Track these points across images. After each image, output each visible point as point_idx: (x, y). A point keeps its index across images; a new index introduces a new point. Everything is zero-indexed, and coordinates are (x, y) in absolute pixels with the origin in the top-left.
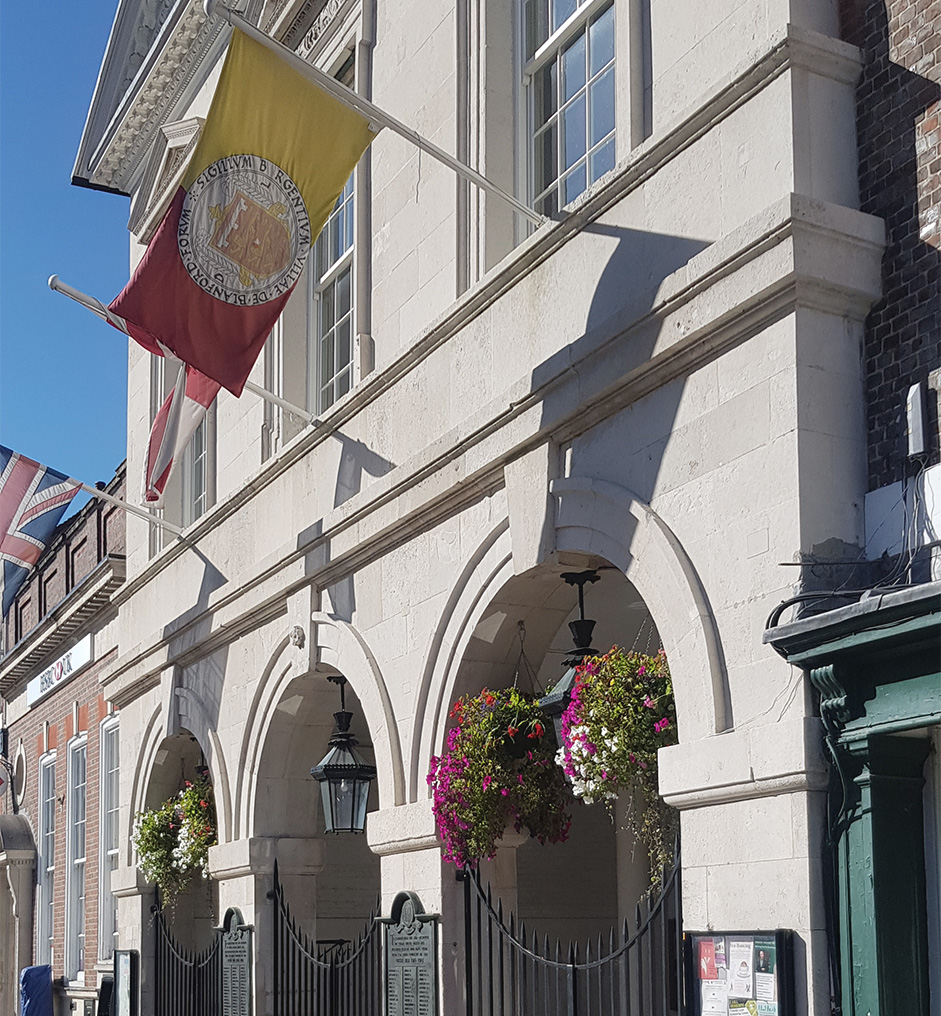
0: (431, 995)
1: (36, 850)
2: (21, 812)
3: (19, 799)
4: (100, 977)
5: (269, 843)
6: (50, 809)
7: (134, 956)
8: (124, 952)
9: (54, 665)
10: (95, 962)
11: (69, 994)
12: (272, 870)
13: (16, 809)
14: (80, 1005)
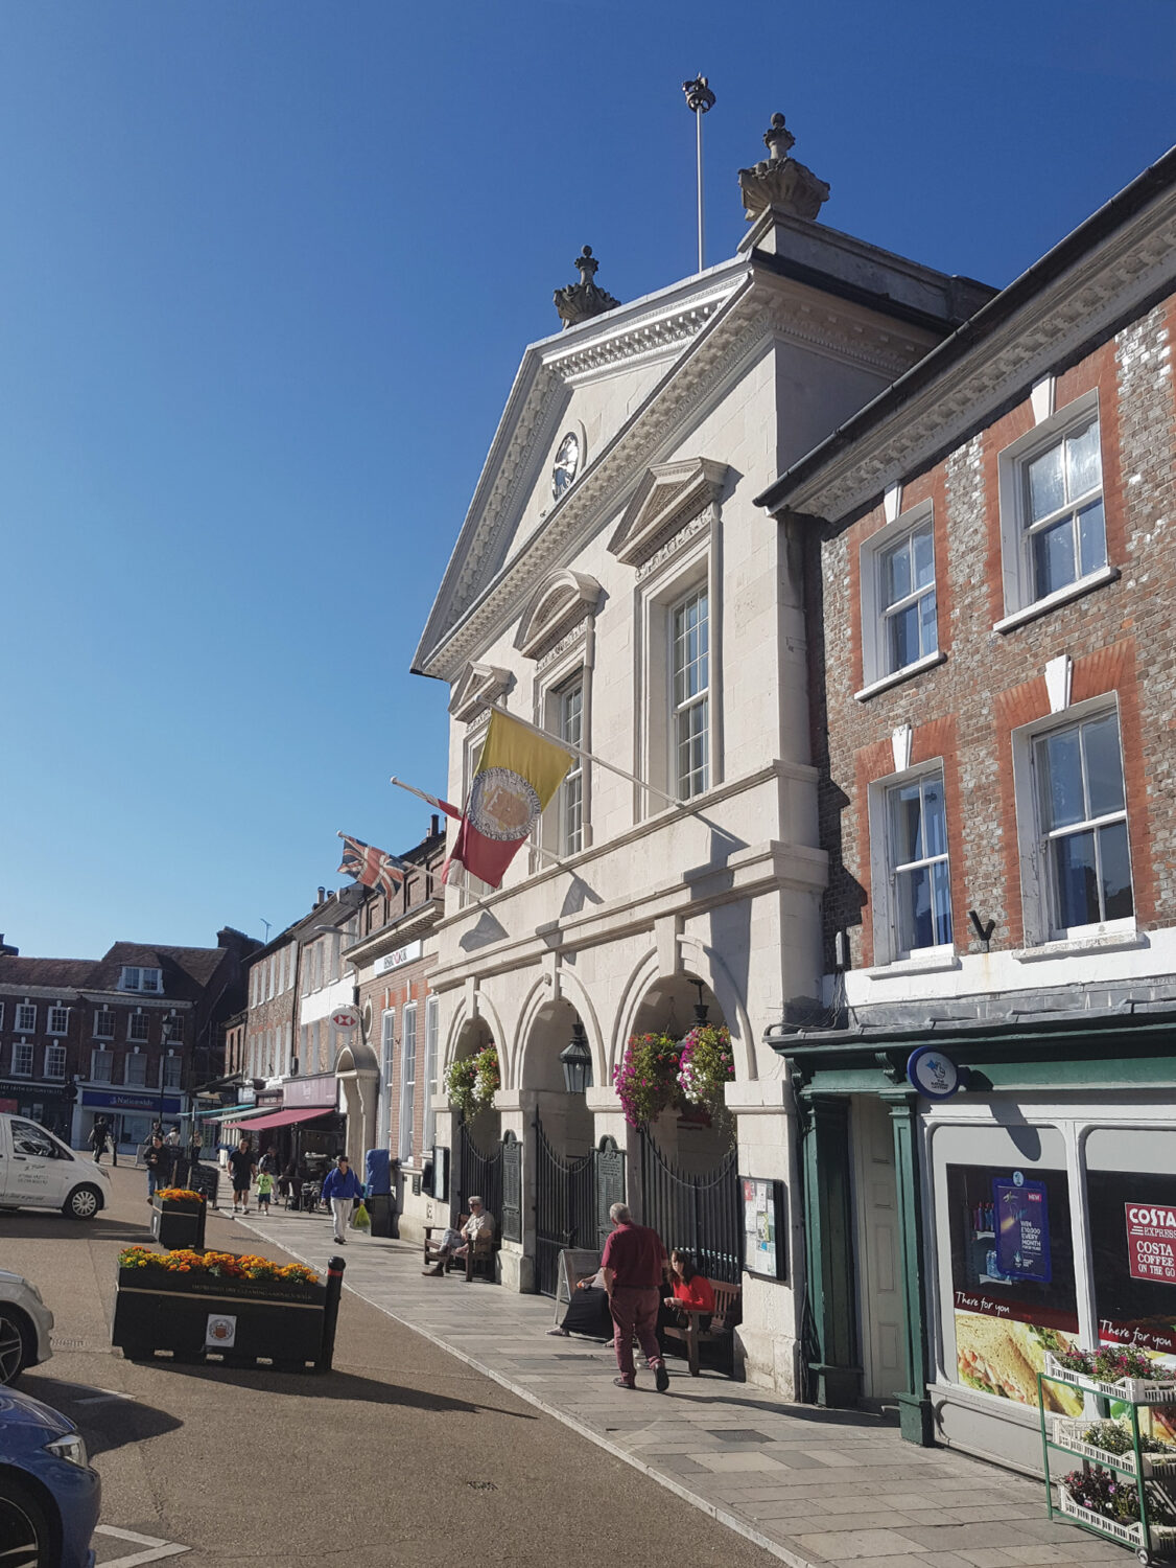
0: (621, 1194)
1: (379, 1071)
2: (368, 1044)
3: (367, 1035)
4: (424, 1162)
5: (533, 1094)
6: (390, 1046)
7: (446, 1152)
8: (440, 1148)
9: (394, 953)
10: (421, 1151)
11: (402, 1170)
12: (534, 1109)
13: (365, 1041)
14: (410, 1179)
